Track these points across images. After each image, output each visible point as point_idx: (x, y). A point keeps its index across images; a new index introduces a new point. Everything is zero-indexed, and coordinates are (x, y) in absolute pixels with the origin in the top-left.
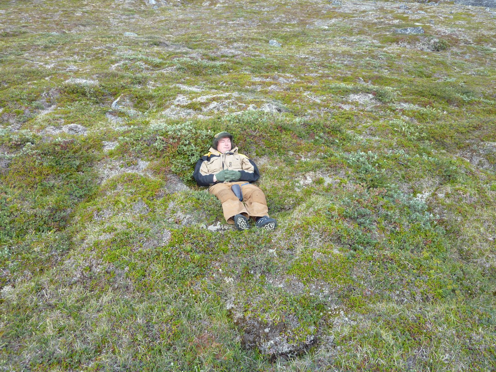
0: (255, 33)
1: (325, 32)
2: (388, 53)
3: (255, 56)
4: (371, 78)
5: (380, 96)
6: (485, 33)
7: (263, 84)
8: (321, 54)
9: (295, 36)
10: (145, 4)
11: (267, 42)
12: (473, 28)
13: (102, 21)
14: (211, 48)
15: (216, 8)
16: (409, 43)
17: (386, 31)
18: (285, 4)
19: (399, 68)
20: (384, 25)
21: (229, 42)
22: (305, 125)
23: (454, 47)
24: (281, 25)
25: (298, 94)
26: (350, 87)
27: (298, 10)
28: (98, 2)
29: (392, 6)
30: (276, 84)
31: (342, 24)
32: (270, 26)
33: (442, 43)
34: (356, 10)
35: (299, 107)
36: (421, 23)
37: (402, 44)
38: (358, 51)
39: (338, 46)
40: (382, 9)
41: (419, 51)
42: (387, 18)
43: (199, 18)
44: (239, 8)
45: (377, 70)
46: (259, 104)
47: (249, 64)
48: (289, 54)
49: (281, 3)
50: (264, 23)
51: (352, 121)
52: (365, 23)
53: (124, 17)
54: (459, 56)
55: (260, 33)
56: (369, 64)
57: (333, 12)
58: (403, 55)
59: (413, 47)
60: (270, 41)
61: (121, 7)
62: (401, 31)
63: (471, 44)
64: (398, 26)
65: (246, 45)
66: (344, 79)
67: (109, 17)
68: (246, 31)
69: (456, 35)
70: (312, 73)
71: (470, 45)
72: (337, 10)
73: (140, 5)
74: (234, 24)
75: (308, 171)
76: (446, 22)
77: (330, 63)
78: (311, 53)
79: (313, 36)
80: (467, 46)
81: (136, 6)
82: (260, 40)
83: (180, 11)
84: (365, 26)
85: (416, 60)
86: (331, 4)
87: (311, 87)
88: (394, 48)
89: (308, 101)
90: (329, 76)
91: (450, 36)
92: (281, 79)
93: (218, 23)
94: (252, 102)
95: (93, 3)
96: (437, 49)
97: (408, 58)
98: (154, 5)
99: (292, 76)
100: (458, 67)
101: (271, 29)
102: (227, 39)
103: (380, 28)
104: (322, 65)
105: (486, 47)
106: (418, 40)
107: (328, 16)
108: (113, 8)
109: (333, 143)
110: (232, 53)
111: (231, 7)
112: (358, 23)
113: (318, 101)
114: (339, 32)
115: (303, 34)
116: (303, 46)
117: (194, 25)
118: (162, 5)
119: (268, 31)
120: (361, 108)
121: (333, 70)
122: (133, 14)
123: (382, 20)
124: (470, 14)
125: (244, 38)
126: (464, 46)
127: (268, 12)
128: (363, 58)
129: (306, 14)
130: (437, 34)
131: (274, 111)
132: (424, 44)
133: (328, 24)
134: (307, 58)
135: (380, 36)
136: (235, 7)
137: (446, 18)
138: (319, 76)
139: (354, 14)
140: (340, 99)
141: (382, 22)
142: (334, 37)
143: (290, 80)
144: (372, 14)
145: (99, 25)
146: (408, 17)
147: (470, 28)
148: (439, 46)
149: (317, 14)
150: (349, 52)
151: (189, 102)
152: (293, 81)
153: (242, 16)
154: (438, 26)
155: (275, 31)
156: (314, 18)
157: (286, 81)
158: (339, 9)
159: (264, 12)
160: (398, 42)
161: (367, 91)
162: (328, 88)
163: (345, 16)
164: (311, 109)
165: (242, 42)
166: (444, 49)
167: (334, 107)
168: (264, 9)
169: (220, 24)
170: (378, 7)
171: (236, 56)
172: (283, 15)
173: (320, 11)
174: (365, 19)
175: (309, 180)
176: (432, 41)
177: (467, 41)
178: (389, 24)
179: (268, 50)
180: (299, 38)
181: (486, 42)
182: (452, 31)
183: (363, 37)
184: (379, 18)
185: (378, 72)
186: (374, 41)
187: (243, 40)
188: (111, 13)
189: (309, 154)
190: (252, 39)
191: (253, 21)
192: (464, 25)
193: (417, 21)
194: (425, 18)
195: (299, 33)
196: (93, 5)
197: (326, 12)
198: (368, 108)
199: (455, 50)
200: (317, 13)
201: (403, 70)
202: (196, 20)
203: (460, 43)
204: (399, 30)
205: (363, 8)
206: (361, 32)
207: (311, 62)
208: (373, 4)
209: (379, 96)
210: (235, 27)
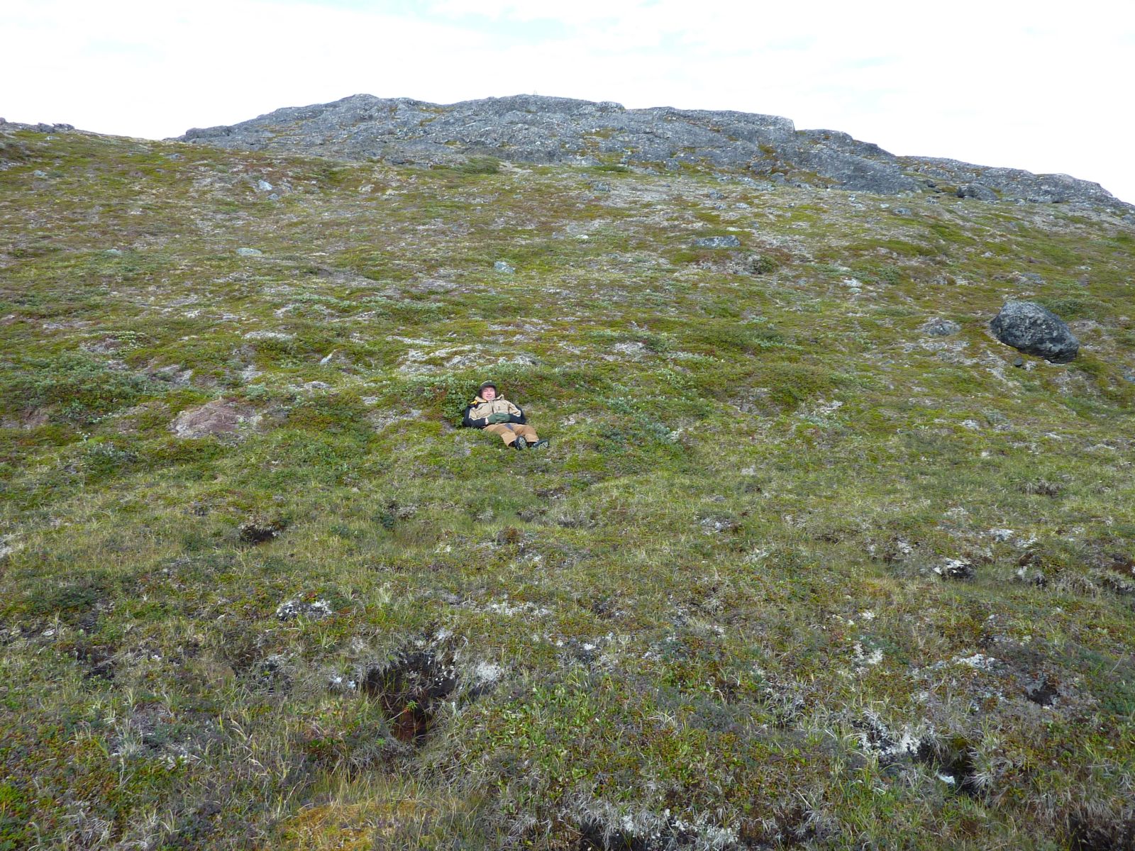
0: (469, 249)
1: (584, 246)
2: (680, 281)
3: (479, 291)
4: (646, 322)
5: (652, 344)
6: (834, 243)
7: (505, 333)
8: (578, 285)
9: (536, 254)
10: (253, 191)
11: (491, 265)
12: (818, 235)
13: (182, 225)
14: (403, 277)
15: (385, 197)
16: (715, 262)
17: (681, 243)
18: (511, 191)
19: (691, 306)
20: (679, 231)
21: (431, 266)
22: (565, 375)
23: (784, 267)
24: (510, 232)
25: (552, 344)
26: (615, 334)
27: (535, 203)
28: (160, 188)
29: (697, 192)
30: (522, 333)
31: (610, 232)
32: (490, 234)
33: (765, 261)
34: (635, 202)
35: (556, 359)
36: (738, 227)
37: (705, 265)
38: (634, 280)
39: (605, 271)
40: (678, 199)
41: (730, 275)
42: (684, 219)
43: (362, 219)
44: (430, 198)
45: (660, 308)
46: (510, 357)
47: (475, 305)
48: (531, 287)
49: (505, 189)
50: (481, 229)
51: (616, 372)
52: (649, 229)
53: (219, 216)
54: (789, 280)
55: (477, 249)
56: (648, 300)
57: (596, 206)
58: (702, 284)
59: (722, 268)
60: (497, 264)
61: (209, 196)
62: (704, 242)
63: (810, 261)
64: (700, 234)
65: (460, 271)
66: (611, 324)
67: (192, 217)
68: (451, 244)
69: (788, 248)
70: (567, 316)
71: (808, 264)
72: (602, 203)
73: (244, 192)
74: (427, 230)
75: (571, 414)
76: (778, 226)
77: (591, 301)
78: (564, 284)
79: (566, 255)
80: (805, 264)
81: (237, 195)
82: (479, 261)
83: (320, 203)
84: (647, 234)
85: (719, 291)
86: (592, 190)
87: (568, 336)
88: (691, 272)
89: (565, 353)
90: (590, 321)
91: (778, 249)
92: (527, 326)
93: (399, 229)
94: (502, 355)
95: (152, 189)
96: (759, 270)
97: (708, 289)
98: (270, 192)
99: (541, 322)
100: (781, 300)
101: (493, 242)
102: (425, 261)
103: (673, 237)
104: (580, 304)
105: (831, 266)
106: (728, 257)
107: (586, 214)
108: (194, 198)
109: (594, 391)
110: (443, 286)
111: (414, 197)
112: (636, 229)
113: (577, 352)
114: (607, 245)
115: (548, 251)
116: (549, 271)
117: (357, 232)
118: (283, 192)
119: (489, 246)
120: (627, 358)
121: (597, 311)
122: (235, 211)
123: (676, 223)
124: (821, 209)
125: (454, 260)
126: (800, 266)
127: (482, 206)
128: (641, 291)
129: (549, 210)
130: (760, 247)
131: (528, 363)
132: (737, 264)
133: (588, 230)
134: (558, 293)
135: (669, 252)
136: (421, 196)
137: (779, 216)
138: (578, 321)
139: (630, 209)
140: (603, 349)
141: (675, 226)
142: (599, 255)
143: (539, 327)
144: (662, 210)
145: (180, 232)
146: (718, 216)
147: (812, 235)
148: (760, 267)
149: (569, 210)
150: (620, 281)
151: (426, 357)
152: (543, 328)
153: (439, 216)
154: (764, 232)
155: (501, 245)
156: (564, 218)
157: (534, 329)
158: (605, 201)
159: (477, 205)
160: (698, 261)
161: (636, 339)
162: (590, 337)
163: (616, 213)
164: (569, 361)
165: (450, 265)
166: (769, 271)
167: (596, 359)
168: (474, 199)
169: (403, 231)
170: (672, 195)
171: (451, 291)
172: (510, 213)
173: (574, 205)
174: (649, 221)
175: (572, 422)
176: (750, 259)
177: (804, 256)
178: (687, 230)
179: (497, 281)
180: (543, 258)
181: (832, 258)
182: (782, 242)
183: (643, 254)
184: (671, 219)
185: (660, 311)
186: (660, 261)
187: (452, 262)
188: (195, 210)
189: (571, 401)
190: (467, 261)
191: (461, 225)
192: (806, 229)
193: (731, 223)
194: (746, 218)
195: (541, 249)
196: (154, 191)
197: (584, 206)
198: (636, 359)
199: (785, 271)
200: (567, 209)
201: (697, 308)
202: (359, 222)
203: (793, 261)
204: (702, 242)
205: (647, 198)
206: (641, 246)
207: (564, 299)
208: (665, 189)
209: (650, 344)
210: (431, 236)
